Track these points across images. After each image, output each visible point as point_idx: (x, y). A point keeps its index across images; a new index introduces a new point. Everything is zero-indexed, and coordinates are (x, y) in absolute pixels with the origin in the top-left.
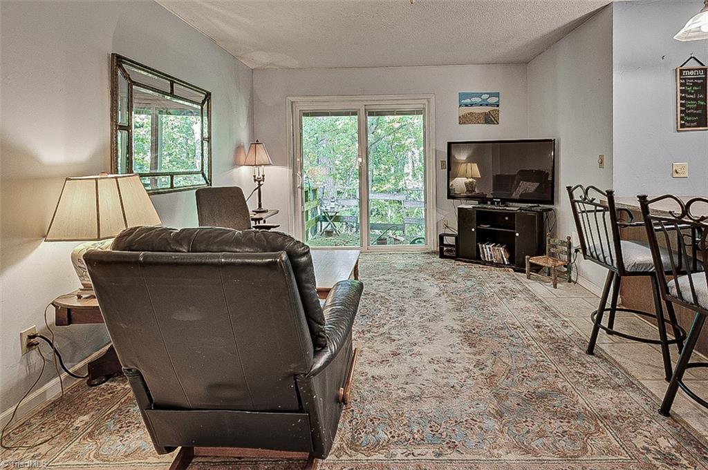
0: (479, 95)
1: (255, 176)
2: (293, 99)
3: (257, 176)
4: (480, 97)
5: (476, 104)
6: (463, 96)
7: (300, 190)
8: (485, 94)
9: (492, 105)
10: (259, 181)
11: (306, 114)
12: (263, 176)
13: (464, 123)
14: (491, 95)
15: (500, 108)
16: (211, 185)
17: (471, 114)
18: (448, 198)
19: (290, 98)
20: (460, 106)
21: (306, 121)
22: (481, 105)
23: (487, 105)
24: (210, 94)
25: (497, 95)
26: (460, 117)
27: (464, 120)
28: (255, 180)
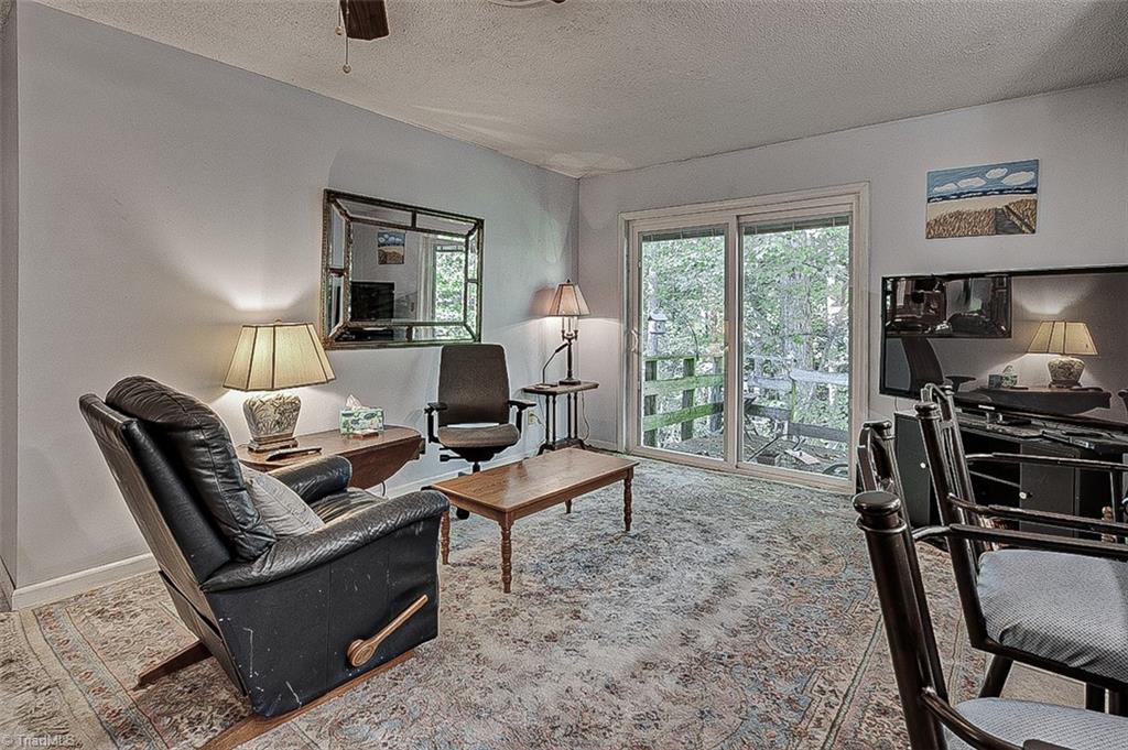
0: (980, 172)
1: (563, 332)
2: (626, 216)
3: (566, 332)
4: (982, 175)
5: (971, 194)
6: (935, 178)
7: (636, 356)
8: (996, 167)
9: (1018, 190)
10: (570, 338)
11: (647, 239)
12: (576, 332)
13: (940, 236)
14: (1013, 167)
15: (1041, 196)
16: (480, 340)
17: (958, 215)
18: (882, 392)
19: (623, 215)
20: (929, 200)
21: (649, 248)
22: (985, 193)
23: (1001, 192)
24: (482, 221)
25: (1033, 166)
26: (928, 224)
27: (937, 229)
28: (564, 337)
